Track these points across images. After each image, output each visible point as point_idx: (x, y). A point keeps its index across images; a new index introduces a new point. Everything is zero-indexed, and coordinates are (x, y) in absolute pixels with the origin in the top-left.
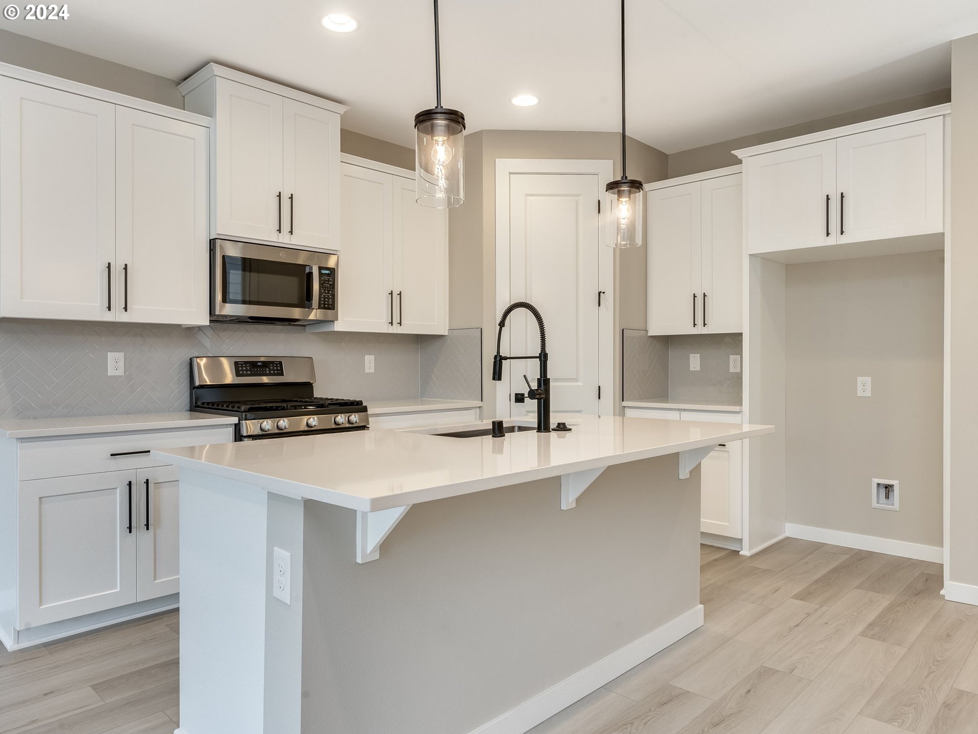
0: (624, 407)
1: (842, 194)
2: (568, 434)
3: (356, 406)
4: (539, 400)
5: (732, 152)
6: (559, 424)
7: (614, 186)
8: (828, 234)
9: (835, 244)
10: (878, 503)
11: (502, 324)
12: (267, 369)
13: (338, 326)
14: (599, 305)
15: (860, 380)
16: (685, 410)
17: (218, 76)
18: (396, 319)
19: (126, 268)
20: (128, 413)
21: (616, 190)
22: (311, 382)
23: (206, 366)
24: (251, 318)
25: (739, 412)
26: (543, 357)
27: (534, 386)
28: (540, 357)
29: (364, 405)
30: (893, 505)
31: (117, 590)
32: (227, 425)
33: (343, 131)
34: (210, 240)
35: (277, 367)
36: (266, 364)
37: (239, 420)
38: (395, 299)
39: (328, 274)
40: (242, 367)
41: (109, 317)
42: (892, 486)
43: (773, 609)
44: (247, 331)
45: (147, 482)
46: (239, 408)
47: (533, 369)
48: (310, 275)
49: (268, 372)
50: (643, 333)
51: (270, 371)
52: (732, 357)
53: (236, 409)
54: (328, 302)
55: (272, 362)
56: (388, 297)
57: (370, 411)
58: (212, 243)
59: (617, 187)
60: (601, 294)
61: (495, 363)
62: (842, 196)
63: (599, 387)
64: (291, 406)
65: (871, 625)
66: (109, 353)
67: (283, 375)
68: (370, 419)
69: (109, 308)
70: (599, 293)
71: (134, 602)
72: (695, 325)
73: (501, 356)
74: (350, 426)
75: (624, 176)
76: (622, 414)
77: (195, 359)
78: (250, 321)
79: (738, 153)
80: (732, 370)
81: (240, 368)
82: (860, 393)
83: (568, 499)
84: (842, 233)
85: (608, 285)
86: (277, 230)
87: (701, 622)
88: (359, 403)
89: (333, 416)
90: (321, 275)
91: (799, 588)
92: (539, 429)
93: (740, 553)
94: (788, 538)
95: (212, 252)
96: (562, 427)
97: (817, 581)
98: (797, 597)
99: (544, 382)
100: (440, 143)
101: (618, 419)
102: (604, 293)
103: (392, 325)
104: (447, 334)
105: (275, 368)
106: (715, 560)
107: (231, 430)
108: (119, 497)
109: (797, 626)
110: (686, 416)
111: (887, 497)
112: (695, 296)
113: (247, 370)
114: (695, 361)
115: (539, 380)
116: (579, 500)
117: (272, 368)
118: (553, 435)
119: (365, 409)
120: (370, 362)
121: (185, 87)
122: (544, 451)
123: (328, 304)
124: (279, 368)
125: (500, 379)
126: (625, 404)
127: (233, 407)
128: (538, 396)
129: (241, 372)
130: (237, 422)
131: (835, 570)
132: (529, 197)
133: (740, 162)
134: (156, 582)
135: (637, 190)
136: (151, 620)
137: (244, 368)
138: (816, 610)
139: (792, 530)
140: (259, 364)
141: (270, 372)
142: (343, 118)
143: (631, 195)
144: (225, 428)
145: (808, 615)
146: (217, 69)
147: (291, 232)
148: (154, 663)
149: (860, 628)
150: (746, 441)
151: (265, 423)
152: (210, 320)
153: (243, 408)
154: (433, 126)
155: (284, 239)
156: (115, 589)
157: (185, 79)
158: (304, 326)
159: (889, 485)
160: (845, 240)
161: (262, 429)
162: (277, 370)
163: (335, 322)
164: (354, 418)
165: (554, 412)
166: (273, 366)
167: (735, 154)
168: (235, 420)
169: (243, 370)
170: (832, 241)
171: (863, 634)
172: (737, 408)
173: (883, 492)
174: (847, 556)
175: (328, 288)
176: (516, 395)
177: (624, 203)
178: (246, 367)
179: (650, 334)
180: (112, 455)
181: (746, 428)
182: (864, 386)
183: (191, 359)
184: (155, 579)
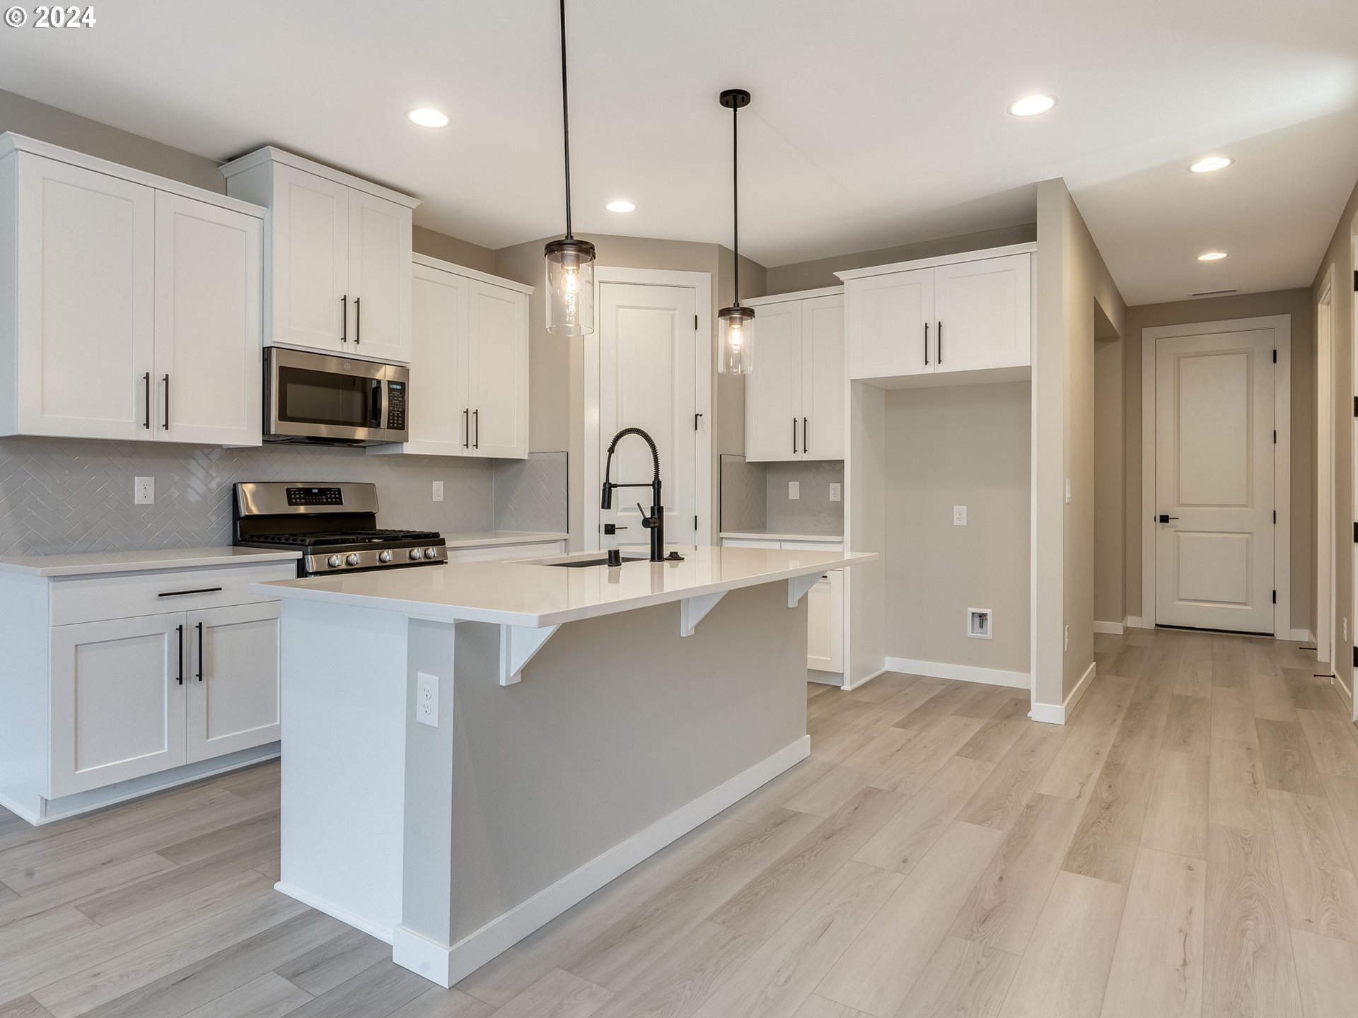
0: (722, 538)
1: (940, 323)
2: (681, 563)
3: (433, 539)
4: (653, 529)
5: (834, 273)
6: (671, 553)
7: (726, 313)
8: (926, 362)
9: (933, 372)
10: (973, 632)
11: (611, 450)
12: (324, 497)
13: (408, 448)
14: (696, 429)
15: (956, 508)
16: (785, 541)
17: (276, 161)
18: (472, 441)
19: (166, 379)
20: (158, 548)
21: (728, 317)
22: (374, 512)
23: (254, 494)
24: (309, 438)
25: (840, 543)
26: (657, 485)
27: (648, 515)
28: (653, 485)
29: (441, 537)
30: (987, 634)
31: (163, 751)
32: (289, 561)
33: (414, 227)
34: (264, 348)
35: (335, 494)
36: (323, 491)
37: (304, 555)
38: (471, 418)
39: (400, 389)
40: (295, 494)
41: (146, 436)
42: (985, 615)
43: (875, 737)
44: (299, 454)
45: (200, 626)
46: (303, 541)
47: (645, 498)
48: (377, 391)
49: (324, 500)
50: (741, 459)
51: (327, 498)
52: (832, 486)
53: (299, 542)
54: (398, 421)
55: (330, 489)
56: (463, 416)
57: (448, 544)
58: (267, 352)
59: (729, 314)
60: (698, 417)
61: (604, 490)
62: (940, 326)
63: (696, 517)
64: (362, 539)
65: (967, 745)
66: (136, 478)
67: (342, 504)
68: (449, 553)
69: (147, 425)
70: (696, 416)
71: (183, 764)
72: (795, 451)
73: (610, 484)
74: (427, 560)
75: (737, 304)
76: (721, 545)
77: (239, 485)
78: (307, 441)
79: (840, 275)
80: (832, 498)
81: (293, 496)
82: (956, 523)
83: (687, 626)
84: (940, 361)
85: (705, 407)
86: (342, 339)
87: (808, 753)
88: (436, 535)
89: (407, 550)
90: (390, 390)
91: (898, 719)
92: (653, 559)
93: (842, 688)
94: (887, 672)
95: (266, 362)
96: (675, 557)
97: (917, 710)
98: (898, 725)
99: (658, 510)
100: (571, 272)
101: (716, 549)
102: (701, 415)
103: (467, 447)
104: (527, 458)
105: (333, 496)
106: (817, 696)
107: (294, 566)
108: (167, 645)
109: (898, 751)
110: (786, 546)
111: (981, 626)
112: (795, 421)
113: (300, 498)
114: (794, 490)
115: (652, 509)
116: (696, 627)
117: (329, 496)
118: (666, 563)
119: (442, 542)
120: (438, 487)
121: (228, 169)
122: (657, 579)
123: (398, 424)
124: (337, 496)
125: (609, 507)
126: (723, 535)
127: (295, 540)
128: (652, 525)
129: (294, 501)
130: (301, 557)
131: (932, 700)
132: (620, 309)
133: (842, 283)
134: (209, 740)
135: (749, 318)
136: (202, 784)
137: (298, 496)
138: (916, 736)
139: (891, 664)
140: (314, 491)
141: (327, 500)
142: (416, 214)
143: (744, 322)
144: (286, 564)
145: (909, 740)
146: (275, 154)
147: (358, 341)
148: (225, 825)
149: (956, 749)
150: (848, 569)
151: (334, 558)
152: (263, 441)
153: (307, 542)
154: (563, 256)
155: (349, 349)
156: (161, 750)
157: (230, 159)
158: (365, 447)
159: (983, 614)
160: (941, 369)
161: (329, 565)
162: (335, 498)
163: (405, 443)
164: (432, 551)
165: (666, 543)
166: (330, 494)
167: (838, 276)
168: (299, 555)
169: (296, 498)
170: (932, 369)
171: (959, 754)
172: (838, 538)
173: (977, 620)
174: (942, 687)
175: (397, 405)
176: (606, 525)
177: (736, 330)
178: (299, 494)
179: (748, 460)
180: (160, 595)
181: (848, 556)
182: (960, 515)
183: (235, 485)
184: (208, 738)
